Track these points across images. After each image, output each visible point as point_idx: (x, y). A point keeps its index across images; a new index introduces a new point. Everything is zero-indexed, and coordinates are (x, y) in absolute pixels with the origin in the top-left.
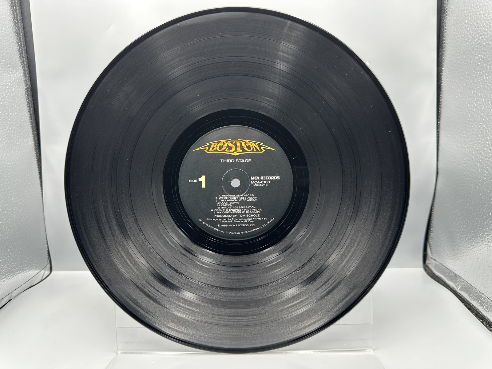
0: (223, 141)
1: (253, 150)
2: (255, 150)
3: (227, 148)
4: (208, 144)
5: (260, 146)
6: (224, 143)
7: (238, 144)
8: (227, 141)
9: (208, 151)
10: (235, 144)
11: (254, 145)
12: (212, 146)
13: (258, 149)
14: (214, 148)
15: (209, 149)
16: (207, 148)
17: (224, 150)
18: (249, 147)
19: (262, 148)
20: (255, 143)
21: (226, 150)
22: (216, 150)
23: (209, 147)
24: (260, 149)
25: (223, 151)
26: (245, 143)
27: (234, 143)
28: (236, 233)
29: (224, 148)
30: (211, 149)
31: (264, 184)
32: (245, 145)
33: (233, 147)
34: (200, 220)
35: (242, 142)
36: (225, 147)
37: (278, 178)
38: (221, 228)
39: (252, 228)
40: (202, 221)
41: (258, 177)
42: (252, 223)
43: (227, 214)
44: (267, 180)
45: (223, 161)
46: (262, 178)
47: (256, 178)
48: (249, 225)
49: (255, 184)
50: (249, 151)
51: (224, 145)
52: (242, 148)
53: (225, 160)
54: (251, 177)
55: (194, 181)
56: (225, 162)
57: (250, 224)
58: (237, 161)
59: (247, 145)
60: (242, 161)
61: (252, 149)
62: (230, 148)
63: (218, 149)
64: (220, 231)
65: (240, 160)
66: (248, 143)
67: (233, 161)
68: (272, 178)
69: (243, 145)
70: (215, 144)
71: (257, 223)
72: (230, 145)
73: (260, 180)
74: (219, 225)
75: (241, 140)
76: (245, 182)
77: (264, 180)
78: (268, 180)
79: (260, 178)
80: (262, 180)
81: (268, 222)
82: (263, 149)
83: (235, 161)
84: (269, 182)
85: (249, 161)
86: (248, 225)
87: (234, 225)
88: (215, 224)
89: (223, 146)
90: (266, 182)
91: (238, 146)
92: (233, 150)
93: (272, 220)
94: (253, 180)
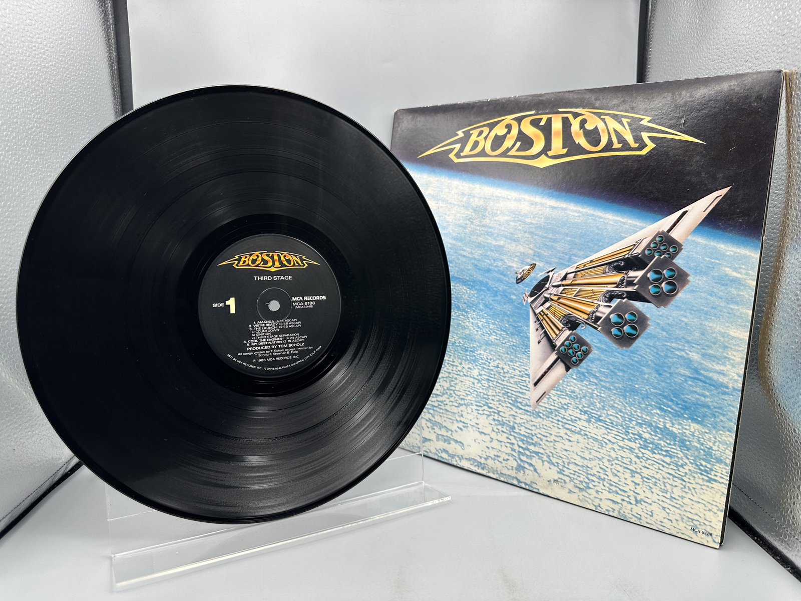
0: (257, 253)
1: (294, 265)
2: (296, 265)
3: (262, 262)
4: (237, 257)
5: (302, 260)
6: (257, 256)
7: (276, 257)
8: (261, 254)
9: (237, 265)
10: (272, 258)
11: (295, 258)
12: (243, 259)
13: (300, 263)
14: (245, 262)
15: (238, 263)
16: (236, 262)
17: (259, 264)
18: (289, 261)
19: (304, 262)
20: (296, 256)
21: (261, 265)
22: (248, 265)
23: (239, 260)
24: (302, 263)
25: (257, 266)
26: (285, 256)
27: (270, 256)
28: (276, 368)
29: (258, 262)
30: (241, 263)
31: (308, 305)
32: (284, 258)
33: (269, 260)
34: (229, 356)
35: (280, 254)
36: (259, 260)
37: (324, 298)
38: (257, 364)
39: (297, 360)
40: (232, 357)
41: (301, 298)
42: (295, 354)
43: (265, 345)
44: (311, 300)
45: (257, 278)
46: (305, 298)
47: (299, 299)
48: (292, 357)
49: (297, 306)
50: (289, 265)
51: (258, 258)
52: (281, 262)
53: (260, 277)
54: (293, 298)
55: (219, 305)
56: (260, 279)
57: (293, 355)
58: (275, 278)
59: (287, 258)
60: (281, 279)
61: (292, 263)
62: (266, 262)
63: (250, 263)
64: (256, 367)
65: (279, 277)
66: (287, 256)
67: (270, 278)
68: (317, 298)
69: (282, 258)
70: (246, 257)
71: (302, 354)
72: (266, 258)
73: (304, 301)
74: (254, 360)
75: (279, 253)
76: (286, 306)
77: (307, 301)
78: (313, 301)
79: (303, 299)
80: (306, 301)
81: (315, 352)
82: (305, 264)
83: (273, 278)
84: (314, 303)
85: (290, 278)
86: (290, 357)
87: (274, 359)
88: (249, 359)
89: (256, 259)
90: (311, 303)
91: (276, 260)
92: (270, 264)
93: (318, 349)
94: (295, 302)
